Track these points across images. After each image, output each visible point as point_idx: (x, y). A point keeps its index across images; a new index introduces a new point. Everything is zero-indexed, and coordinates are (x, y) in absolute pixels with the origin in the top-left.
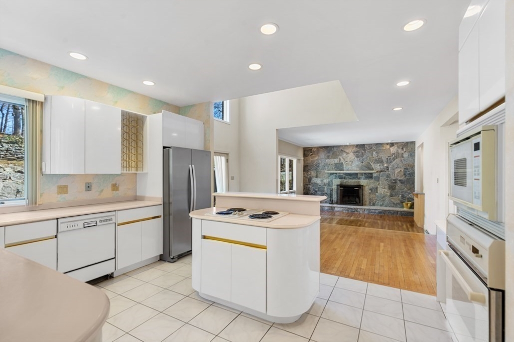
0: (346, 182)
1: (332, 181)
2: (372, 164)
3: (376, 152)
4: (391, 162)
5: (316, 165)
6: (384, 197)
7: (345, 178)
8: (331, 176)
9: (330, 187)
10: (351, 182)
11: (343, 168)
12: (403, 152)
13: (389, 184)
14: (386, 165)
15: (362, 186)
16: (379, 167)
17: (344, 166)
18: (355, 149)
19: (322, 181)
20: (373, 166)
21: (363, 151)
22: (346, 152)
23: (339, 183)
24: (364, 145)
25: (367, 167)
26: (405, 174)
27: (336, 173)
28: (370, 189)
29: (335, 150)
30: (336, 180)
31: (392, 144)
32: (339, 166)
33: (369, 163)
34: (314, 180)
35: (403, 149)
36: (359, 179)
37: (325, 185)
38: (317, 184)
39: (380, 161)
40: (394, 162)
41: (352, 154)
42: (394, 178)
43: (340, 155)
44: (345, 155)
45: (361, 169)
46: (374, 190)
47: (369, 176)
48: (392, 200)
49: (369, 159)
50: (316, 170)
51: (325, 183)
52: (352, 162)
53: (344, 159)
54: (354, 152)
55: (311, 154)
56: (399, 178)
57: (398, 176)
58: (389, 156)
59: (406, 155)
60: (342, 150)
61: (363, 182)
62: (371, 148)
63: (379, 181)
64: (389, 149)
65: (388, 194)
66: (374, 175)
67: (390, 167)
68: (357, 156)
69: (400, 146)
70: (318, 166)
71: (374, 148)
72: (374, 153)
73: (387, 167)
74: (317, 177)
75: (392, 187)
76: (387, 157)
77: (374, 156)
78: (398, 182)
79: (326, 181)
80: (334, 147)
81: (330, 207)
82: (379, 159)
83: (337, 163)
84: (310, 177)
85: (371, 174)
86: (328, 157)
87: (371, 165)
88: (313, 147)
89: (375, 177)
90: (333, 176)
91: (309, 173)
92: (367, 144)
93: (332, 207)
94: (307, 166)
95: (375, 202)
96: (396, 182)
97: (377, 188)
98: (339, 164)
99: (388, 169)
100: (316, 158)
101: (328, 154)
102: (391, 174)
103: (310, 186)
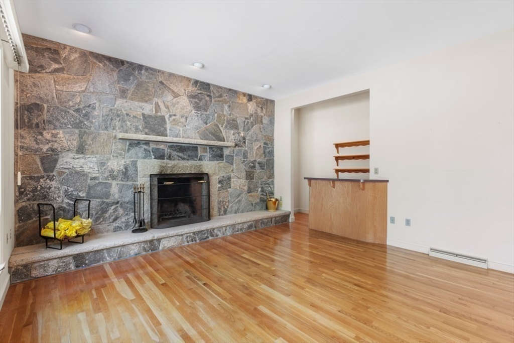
0: (174, 167)
1: (134, 164)
2: (222, 129)
3: (229, 106)
4: (249, 129)
5: (77, 110)
6: (240, 195)
7: (170, 158)
8: (133, 151)
9: (130, 183)
10: (184, 166)
11: (165, 129)
12: (262, 115)
13: (247, 169)
14: (242, 134)
15: (207, 174)
16: (232, 137)
17: (168, 126)
18: (191, 89)
19: (102, 164)
20: (224, 134)
21: (208, 98)
22: (173, 92)
23: (156, 171)
24: (208, 85)
25: (214, 135)
26: (264, 152)
27: (147, 143)
28: (220, 182)
29: (144, 78)
30: (147, 161)
31: (250, 98)
32: (155, 124)
33: (218, 127)
34: (68, 161)
35: (262, 108)
36: (200, 159)
37: (114, 178)
38: (82, 174)
39: (233, 125)
40: (252, 130)
41: (185, 98)
42: (252, 160)
43: (158, 97)
44: (169, 97)
45: (204, 137)
46: (225, 182)
47: (218, 153)
48: (250, 199)
49: (219, 117)
50: (78, 125)
51: (112, 171)
52: (186, 118)
53: (167, 107)
54: (191, 97)
55: (55, 66)
56: (258, 160)
57: (257, 155)
58: (246, 118)
59: (265, 121)
60: (161, 83)
61: (208, 166)
62: (220, 96)
63: (232, 164)
64: (246, 104)
65: (246, 188)
66: (226, 152)
67: (247, 138)
68: (197, 108)
69: (259, 103)
70: (86, 115)
71: (225, 96)
72: (226, 107)
73: (244, 138)
74: (81, 150)
75: (250, 175)
76: (244, 120)
77: (225, 113)
78: (257, 165)
79: (116, 164)
80: (140, 67)
81: (145, 242)
82: (233, 120)
83: (150, 116)
84: (53, 150)
85: (221, 148)
86: (123, 93)
87: (221, 132)
88: (65, 46)
89: (228, 156)
90: (139, 151)
91: (47, 135)
92: (214, 86)
93: (151, 241)
94: (38, 107)
95: (228, 207)
96: (254, 167)
97: (229, 179)
98: (156, 117)
99: (245, 142)
100: (78, 87)
101: (122, 85)
102: (249, 151)
103: (54, 184)
